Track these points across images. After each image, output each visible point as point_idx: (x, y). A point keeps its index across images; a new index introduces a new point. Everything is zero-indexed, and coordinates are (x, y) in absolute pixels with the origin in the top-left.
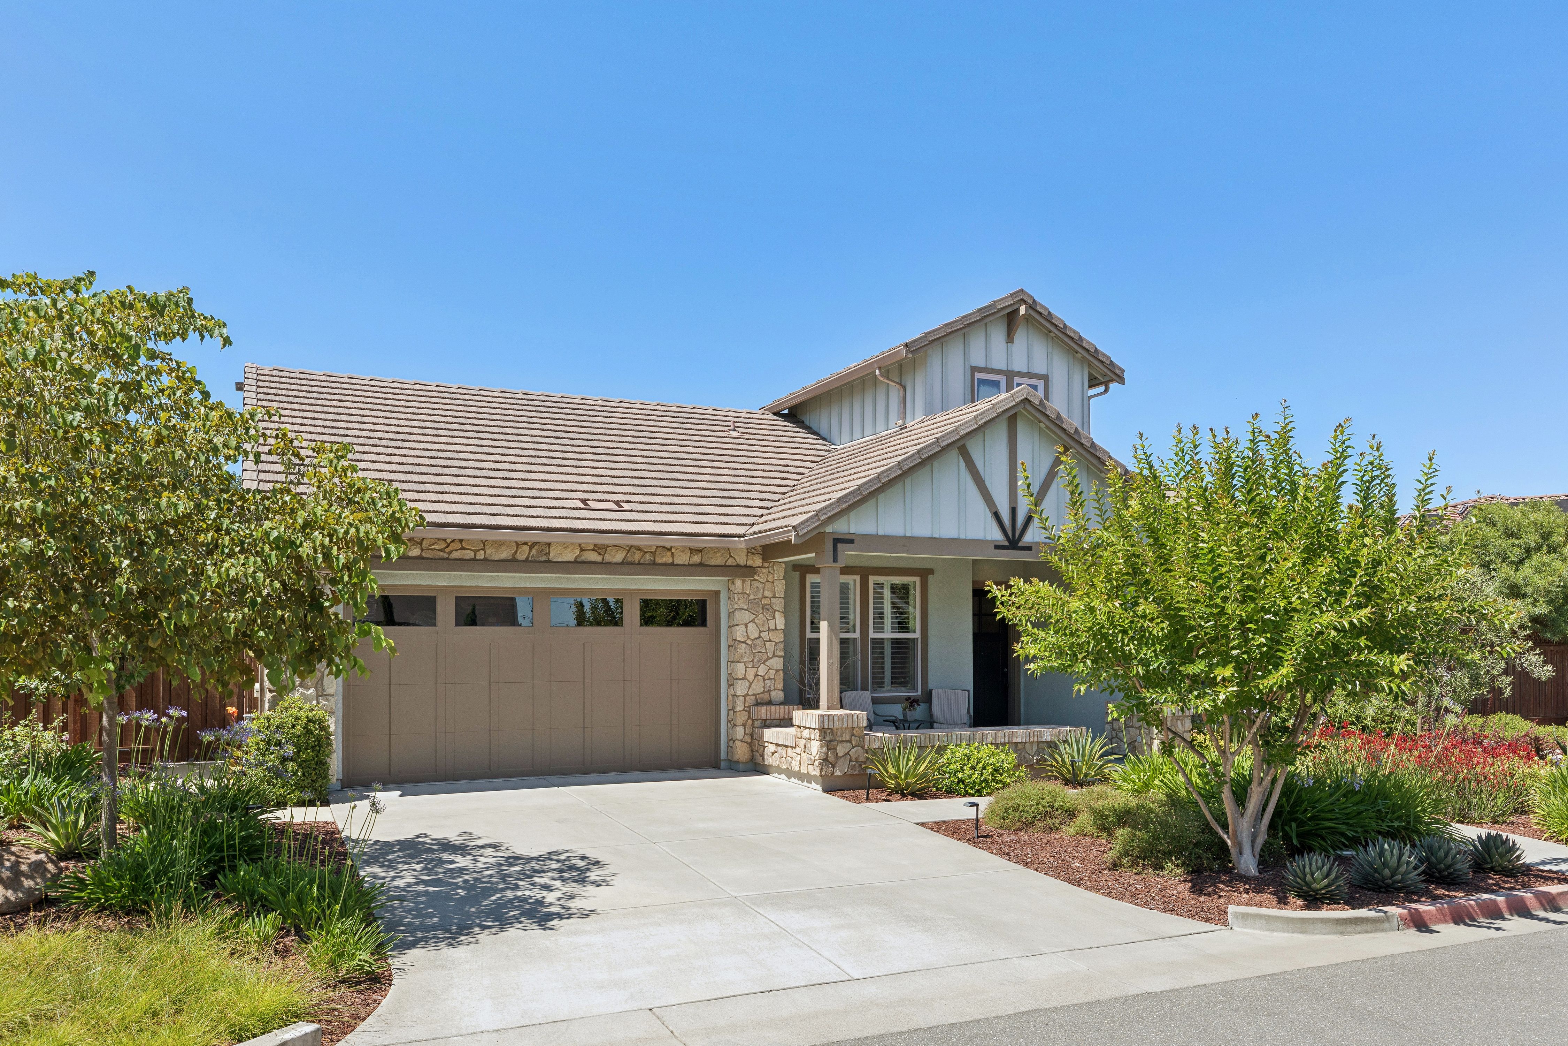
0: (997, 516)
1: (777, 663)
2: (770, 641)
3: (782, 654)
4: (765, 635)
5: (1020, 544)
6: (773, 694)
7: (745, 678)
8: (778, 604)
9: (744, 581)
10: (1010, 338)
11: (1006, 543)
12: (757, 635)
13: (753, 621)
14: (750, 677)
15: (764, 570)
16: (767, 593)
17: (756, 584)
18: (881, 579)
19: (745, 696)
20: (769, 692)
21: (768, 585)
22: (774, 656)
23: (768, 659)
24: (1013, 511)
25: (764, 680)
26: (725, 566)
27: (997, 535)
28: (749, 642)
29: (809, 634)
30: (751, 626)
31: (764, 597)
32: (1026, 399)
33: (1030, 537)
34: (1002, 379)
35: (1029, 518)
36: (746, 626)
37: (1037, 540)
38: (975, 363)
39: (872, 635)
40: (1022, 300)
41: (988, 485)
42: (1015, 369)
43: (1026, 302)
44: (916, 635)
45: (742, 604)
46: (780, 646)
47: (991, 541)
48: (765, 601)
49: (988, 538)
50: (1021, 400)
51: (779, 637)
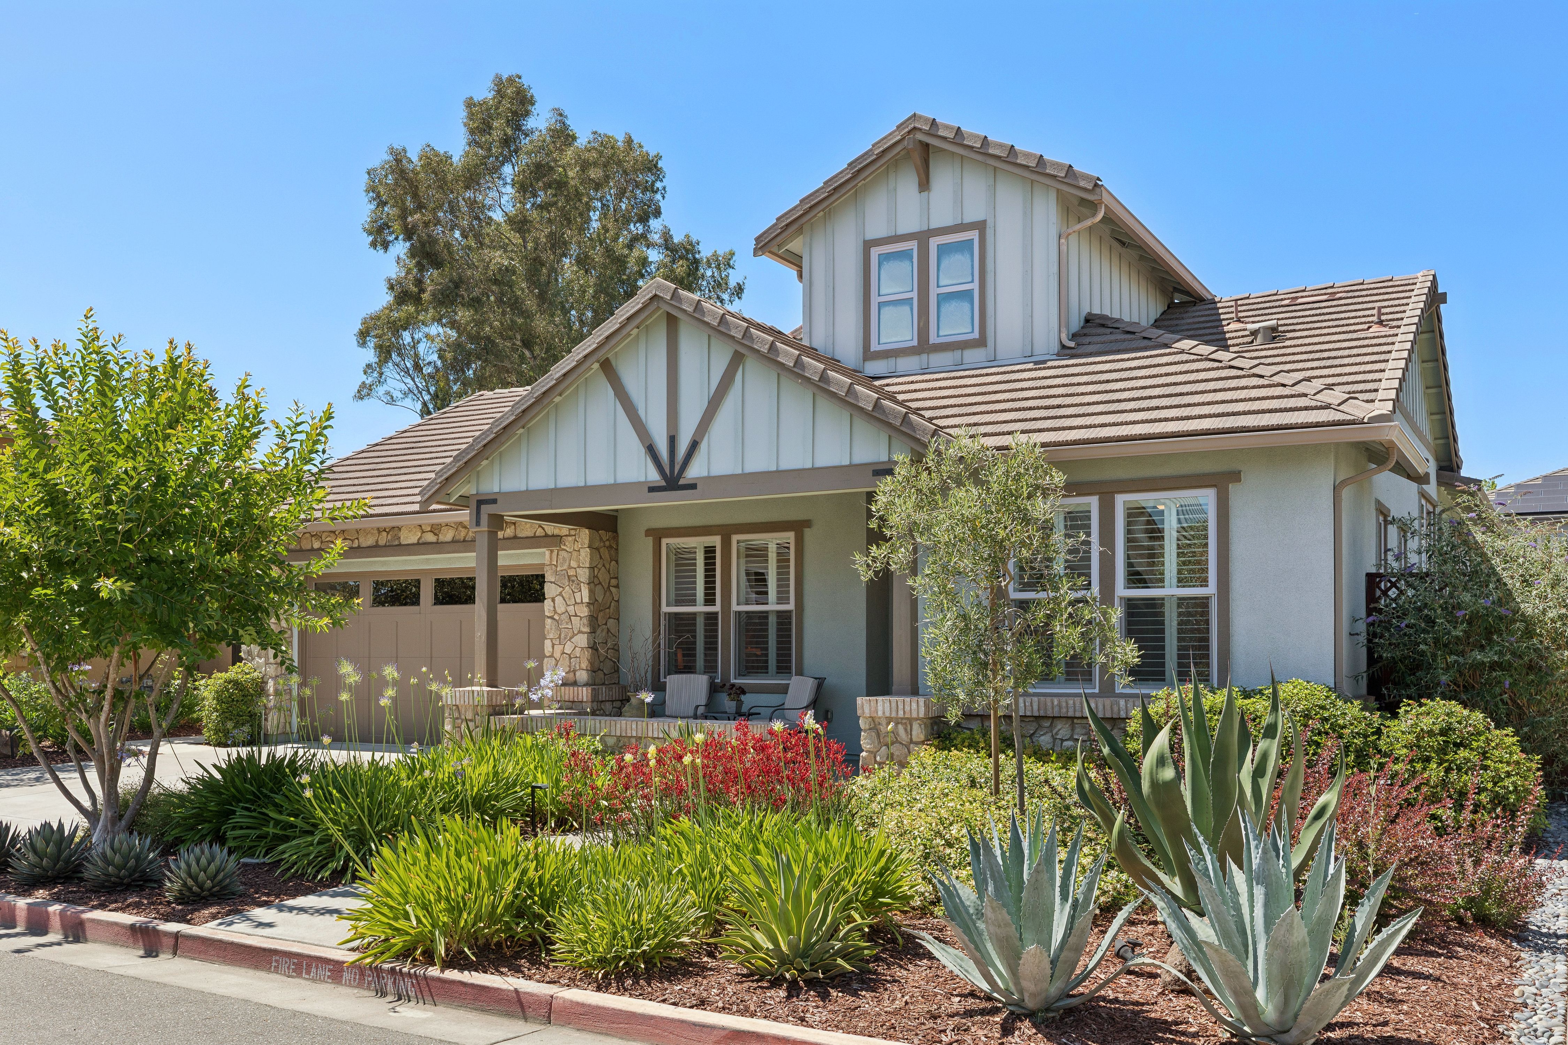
0: (651, 450)
1: (582, 640)
2: (576, 615)
3: (587, 629)
4: (571, 609)
5: (681, 482)
6: (578, 674)
7: (552, 656)
8: (584, 575)
9: (552, 551)
10: (924, 185)
11: (663, 483)
12: (563, 610)
13: (560, 594)
14: (557, 655)
15: (570, 538)
16: (574, 564)
17: (562, 553)
18: (757, 539)
20: (574, 671)
21: (575, 554)
22: (580, 632)
23: (574, 635)
24: (672, 441)
25: (570, 658)
26: (534, 537)
27: (654, 476)
28: (556, 617)
29: (665, 609)
30: (558, 600)
31: (570, 567)
32: (656, 296)
33: (695, 471)
34: (913, 245)
35: (694, 446)
36: (553, 600)
37: (705, 474)
38: (871, 235)
39: (735, 607)
40: (915, 128)
41: (642, 413)
42: (932, 226)
43: (920, 129)
44: (791, 606)
45: (549, 577)
46: (585, 621)
47: (646, 482)
48: (571, 572)
49: (643, 479)
50: (651, 299)
51: (584, 611)
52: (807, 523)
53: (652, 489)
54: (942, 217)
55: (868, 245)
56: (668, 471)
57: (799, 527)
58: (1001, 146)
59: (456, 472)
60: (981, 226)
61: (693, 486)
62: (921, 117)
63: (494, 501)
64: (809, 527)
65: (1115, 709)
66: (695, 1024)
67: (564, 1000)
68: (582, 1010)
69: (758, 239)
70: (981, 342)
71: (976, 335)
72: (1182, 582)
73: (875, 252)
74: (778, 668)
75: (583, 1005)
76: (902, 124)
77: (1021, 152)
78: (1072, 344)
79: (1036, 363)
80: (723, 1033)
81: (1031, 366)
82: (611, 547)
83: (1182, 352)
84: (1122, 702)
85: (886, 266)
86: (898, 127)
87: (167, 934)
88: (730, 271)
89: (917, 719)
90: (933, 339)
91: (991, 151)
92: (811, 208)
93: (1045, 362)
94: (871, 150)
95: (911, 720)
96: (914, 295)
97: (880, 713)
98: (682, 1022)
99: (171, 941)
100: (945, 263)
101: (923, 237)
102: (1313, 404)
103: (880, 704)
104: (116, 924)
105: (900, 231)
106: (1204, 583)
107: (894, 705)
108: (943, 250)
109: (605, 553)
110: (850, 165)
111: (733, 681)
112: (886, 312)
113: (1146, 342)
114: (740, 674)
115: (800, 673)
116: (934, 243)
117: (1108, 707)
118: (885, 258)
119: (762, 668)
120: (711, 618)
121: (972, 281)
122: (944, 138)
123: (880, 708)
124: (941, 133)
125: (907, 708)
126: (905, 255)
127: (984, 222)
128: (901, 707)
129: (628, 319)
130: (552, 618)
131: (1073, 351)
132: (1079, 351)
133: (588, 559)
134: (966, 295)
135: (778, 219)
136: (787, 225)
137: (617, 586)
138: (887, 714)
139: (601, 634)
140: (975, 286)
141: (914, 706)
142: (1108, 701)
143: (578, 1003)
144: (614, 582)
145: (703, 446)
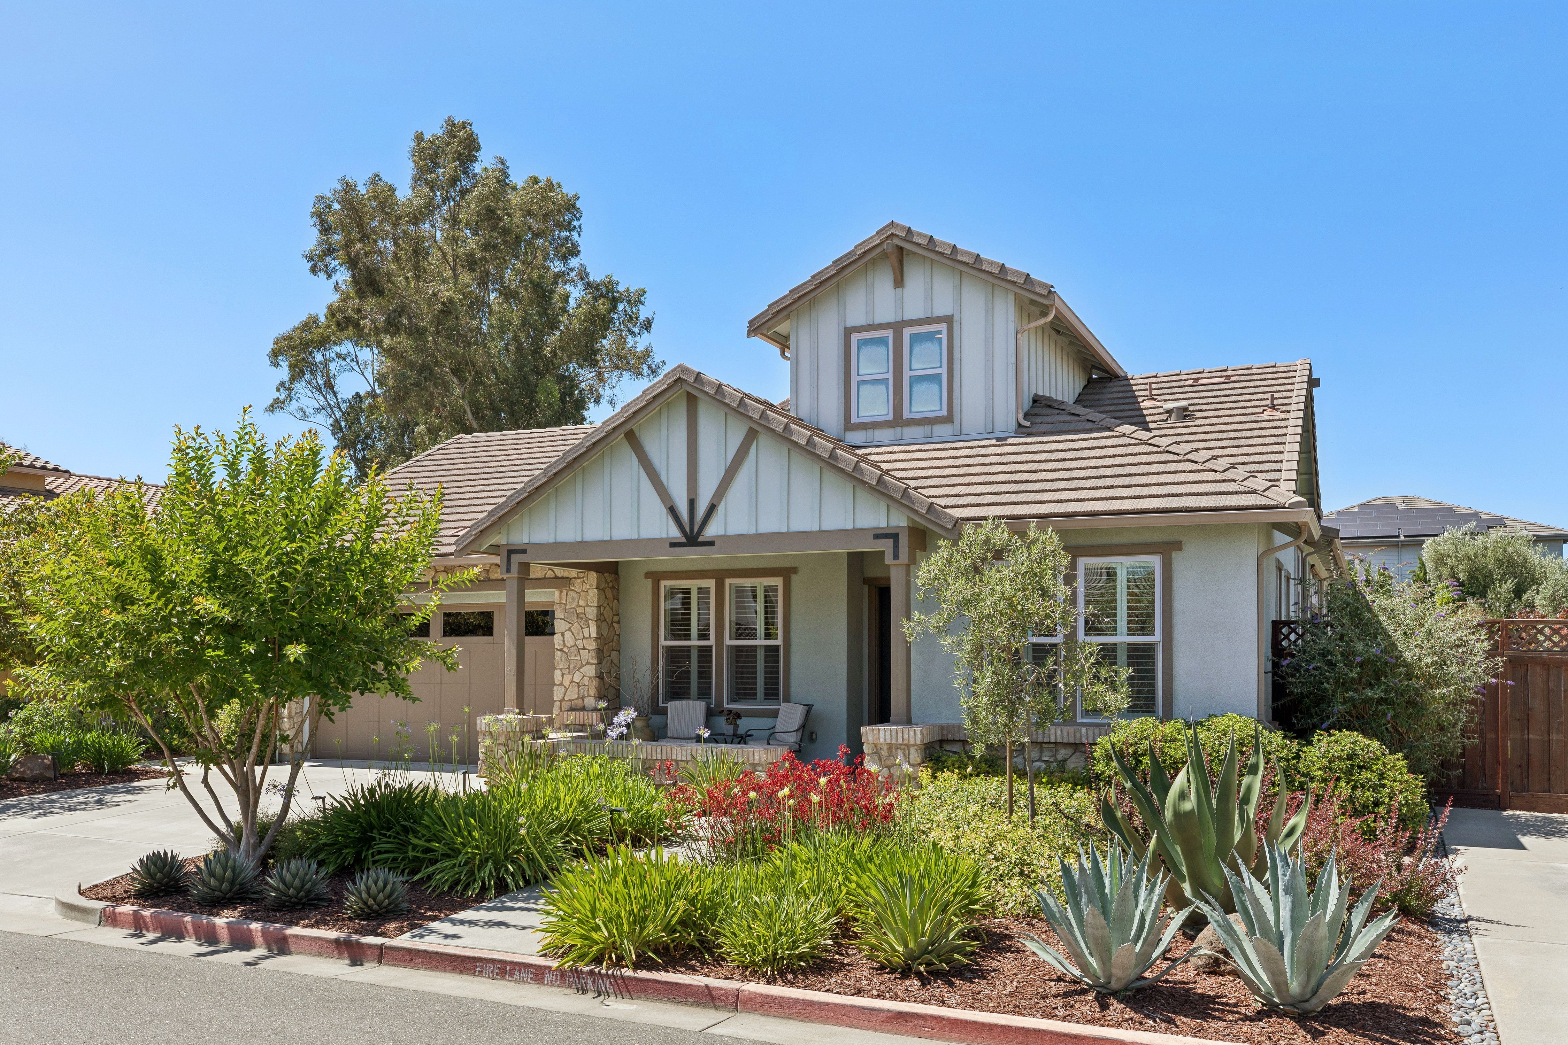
0: (673, 511)
1: (590, 671)
2: (584, 649)
3: (595, 661)
4: (580, 643)
5: (700, 539)
6: (586, 700)
7: (561, 684)
8: (592, 613)
9: (561, 592)
10: (899, 282)
11: (684, 540)
12: (572, 643)
13: (570, 630)
14: (567, 683)
15: (578, 581)
16: (582, 603)
17: (571, 594)
19: (561, 701)
20: (583, 698)
21: (583, 594)
22: (588, 663)
23: (583, 666)
24: (692, 504)
25: (579, 686)
26: (545, 578)
27: (675, 533)
28: (566, 650)
29: (663, 642)
30: (568, 635)
31: (579, 606)
32: (680, 378)
33: (712, 530)
34: (889, 333)
35: (712, 509)
36: (563, 634)
37: (722, 532)
38: (850, 323)
39: (728, 642)
40: (892, 234)
41: (663, 478)
42: (906, 317)
43: (897, 236)
44: (779, 642)
45: (558, 614)
46: (593, 654)
47: (667, 539)
48: (580, 610)
49: (664, 536)
50: (676, 381)
51: (592, 645)
52: (794, 570)
53: (673, 545)
54: (913, 311)
55: (849, 332)
56: (688, 530)
57: (787, 573)
58: (968, 254)
59: (491, 525)
60: (948, 320)
61: (711, 543)
62: (898, 225)
63: (524, 551)
64: (796, 573)
65: (1078, 736)
66: (864, 1008)
67: (750, 993)
68: (766, 1000)
69: (751, 322)
70: (949, 419)
71: (944, 413)
72: (1131, 632)
73: (855, 338)
74: (766, 694)
75: (766, 996)
76: (881, 230)
77: (986, 260)
78: (1028, 424)
79: (998, 439)
80: (889, 1014)
81: (993, 442)
82: (613, 587)
83: (1124, 435)
84: (1084, 730)
85: (865, 350)
86: (878, 232)
87: (370, 946)
88: (641, 306)
89: (913, 745)
90: (907, 415)
91: (959, 258)
92: (799, 298)
93: (1005, 439)
94: (853, 251)
95: (908, 746)
96: (890, 376)
97: (882, 740)
98: (853, 1007)
99: (377, 952)
100: (917, 350)
101: (898, 327)
102: (1242, 489)
103: (882, 732)
104: (320, 939)
105: (878, 320)
106: (1151, 632)
107: (894, 733)
108: (915, 338)
109: (609, 593)
110: (834, 262)
111: (726, 706)
112: (864, 389)
113: (1089, 425)
114: (733, 700)
115: (787, 700)
116: (907, 332)
117: (1072, 734)
118: (864, 343)
119: (750, 694)
120: (705, 652)
121: (941, 367)
122: (919, 245)
123: (882, 736)
124: (915, 240)
125: (906, 736)
126: (882, 341)
127: (952, 316)
128: (900, 735)
129: (654, 397)
130: (561, 650)
131: (1029, 430)
132: (1035, 429)
133: (596, 599)
134: (935, 378)
135: (770, 306)
136: (778, 312)
137: (618, 622)
138: (888, 741)
139: (606, 664)
140: (944, 371)
141: (912, 734)
142: (1071, 729)
143: (762, 995)
144: (616, 618)
145: (721, 509)
